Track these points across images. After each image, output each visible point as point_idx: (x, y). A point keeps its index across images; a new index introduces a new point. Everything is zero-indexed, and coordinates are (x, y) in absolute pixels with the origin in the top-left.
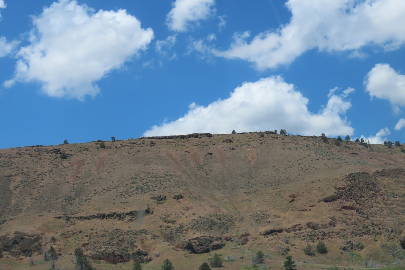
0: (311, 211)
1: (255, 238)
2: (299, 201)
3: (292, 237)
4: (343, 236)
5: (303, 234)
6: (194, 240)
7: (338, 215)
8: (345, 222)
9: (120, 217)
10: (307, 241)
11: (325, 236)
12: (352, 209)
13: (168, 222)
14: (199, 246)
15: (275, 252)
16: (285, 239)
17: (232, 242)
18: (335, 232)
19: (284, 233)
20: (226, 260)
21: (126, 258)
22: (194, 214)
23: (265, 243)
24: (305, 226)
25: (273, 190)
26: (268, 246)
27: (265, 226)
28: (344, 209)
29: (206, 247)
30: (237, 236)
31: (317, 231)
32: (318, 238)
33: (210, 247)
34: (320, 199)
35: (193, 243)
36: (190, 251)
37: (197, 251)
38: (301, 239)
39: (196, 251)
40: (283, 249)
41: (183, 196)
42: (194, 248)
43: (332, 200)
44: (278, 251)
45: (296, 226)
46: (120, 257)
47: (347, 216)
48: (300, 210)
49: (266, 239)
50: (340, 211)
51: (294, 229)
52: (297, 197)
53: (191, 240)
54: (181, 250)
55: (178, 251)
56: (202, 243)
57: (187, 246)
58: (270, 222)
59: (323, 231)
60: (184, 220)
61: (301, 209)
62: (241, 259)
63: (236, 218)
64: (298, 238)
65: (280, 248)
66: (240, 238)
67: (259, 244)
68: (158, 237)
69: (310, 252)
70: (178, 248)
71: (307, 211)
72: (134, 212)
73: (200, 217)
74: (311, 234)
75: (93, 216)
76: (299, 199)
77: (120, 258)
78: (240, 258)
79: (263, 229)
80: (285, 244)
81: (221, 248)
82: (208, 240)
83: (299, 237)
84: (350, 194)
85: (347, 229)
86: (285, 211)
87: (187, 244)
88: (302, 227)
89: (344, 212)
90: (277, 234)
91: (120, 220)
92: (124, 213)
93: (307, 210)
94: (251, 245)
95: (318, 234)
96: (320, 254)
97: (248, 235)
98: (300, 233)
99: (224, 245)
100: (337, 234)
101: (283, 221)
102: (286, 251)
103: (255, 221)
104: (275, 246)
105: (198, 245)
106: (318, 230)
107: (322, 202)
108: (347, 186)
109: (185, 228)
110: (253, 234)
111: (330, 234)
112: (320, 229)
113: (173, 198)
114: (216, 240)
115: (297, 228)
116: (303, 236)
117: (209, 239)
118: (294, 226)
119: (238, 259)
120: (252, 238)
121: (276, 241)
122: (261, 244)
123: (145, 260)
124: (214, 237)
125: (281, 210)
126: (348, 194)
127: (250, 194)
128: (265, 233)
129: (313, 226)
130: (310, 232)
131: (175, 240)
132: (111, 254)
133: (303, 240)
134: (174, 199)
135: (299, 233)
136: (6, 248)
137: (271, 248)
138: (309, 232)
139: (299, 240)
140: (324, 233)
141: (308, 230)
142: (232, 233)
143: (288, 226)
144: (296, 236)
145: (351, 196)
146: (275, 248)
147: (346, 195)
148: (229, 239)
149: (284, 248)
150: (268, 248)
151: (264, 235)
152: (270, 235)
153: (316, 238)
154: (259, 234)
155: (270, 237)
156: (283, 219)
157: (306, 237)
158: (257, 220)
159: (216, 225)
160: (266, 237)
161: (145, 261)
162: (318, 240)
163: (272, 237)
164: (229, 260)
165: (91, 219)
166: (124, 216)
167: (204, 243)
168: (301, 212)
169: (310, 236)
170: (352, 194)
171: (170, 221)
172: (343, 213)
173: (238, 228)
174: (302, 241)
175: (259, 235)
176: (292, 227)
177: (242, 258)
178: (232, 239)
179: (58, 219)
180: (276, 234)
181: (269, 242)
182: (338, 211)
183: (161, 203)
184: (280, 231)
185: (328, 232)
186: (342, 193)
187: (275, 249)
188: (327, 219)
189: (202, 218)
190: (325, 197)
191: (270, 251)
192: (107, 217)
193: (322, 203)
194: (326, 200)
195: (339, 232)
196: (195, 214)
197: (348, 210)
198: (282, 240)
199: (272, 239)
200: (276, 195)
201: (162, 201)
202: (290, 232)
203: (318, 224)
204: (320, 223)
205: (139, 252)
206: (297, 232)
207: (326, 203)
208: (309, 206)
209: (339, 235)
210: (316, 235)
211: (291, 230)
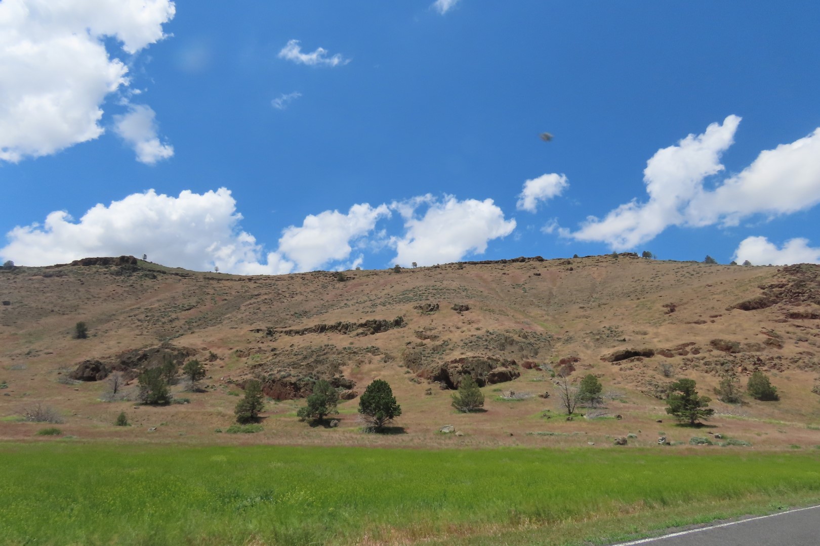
0: (714, 323)
1: (590, 365)
2: (685, 311)
3: (678, 365)
4: (812, 365)
5: (705, 360)
6: (455, 363)
7: (781, 329)
8: (805, 339)
9: (347, 329)
10: (717, 374)
11: (761, 365)
12: (814, 317)
13: (425, 338)
14: (462, 374)
15: (636, 391)
16: (661, 368)
17: (539, 372)
18: (787, 359)
19: (658, 358)
20: (504, 400)
21: (306, 390)
22: (478, 329)
23: (613, 375)
24: (706, 346)
25: (631, 301)
26: (620, 379)
27: (615, 346)
28: (794, 318)
29: (477, 376)
30: (552, 363)
31: (739, 355)
32: (746, 369)
33: (485, 378)
34: (732, 306)
35: (452, 368)
36: (444, 384)
37: (457, 384)
38: (702, 370)
39: (455, 384)
40: (658, 387)
41: (470, 307)
42: (451, 377)
43: (759, 306)
44: (644, 389)
45: (686, 346)
46: (293, 388)
47: (805, 330)
48: (690, 323)
49: (615, 368)
50: (785, 321)
51: (681, 350)
52: (679, 305)
53: (450, 364)
54: (426, 381)
55: (419, 383)
56: (468, 369)
57: (438, 374)
58: (624, 340)
59: (755, 355)
60: (456, 336)
61: (691, 321)
62: (543, 399)
63: (559, 339)
64: (694, 368)
65: (651, 384)
66: (559, 365)
67: (598, 375)
68: (393, 358)
69: (731, 394)
70: (422, 378)
71: (706, 324)
72: (372, 321)
73: (488, 332)
74: (725, 361)
75: (309, 328)
76: (685, 309)
77: (293, 390)
78: (542, 396)
79: (608, 352)
80: (663, 378)
81: (510, 380)
82: (484, 363)
83: (697, 366)
84: (800, 293)
85: (815, 353)
86: (657, 324)
87: (440, 371)
88: (701, 348)
89: (797, 324)
90: (642, 359)
91: (345, 333)
92: (355, 324)
93: (705, 322)
94: (579, 377)
95: (742, 361)
96: (759, 401)
97: (576, 360)
98: (697, 359)
99: (518, 375)
100: (791, 363)
101: (654, 338)
102: (666, 391)
103: (595, 341)
104: (636, 379)
105: (460, 373)
106: (741, 354)
107: (735, 309)
108: (789, 282)
109: (450, 346)
110: (585, 358)
111: (774, 362)
112: (744, 351)
113: (452, 308)
114: (503, 365)
115: (688, 349)
116: (705, 364)
117: (486, 362)
118: (679, 346)
119: (535, 397)
120: (584, 365)
121: (639, 371)
122: (603, 375)
123: (342, 397)
124: (499, 360)
125: (649, 325)
126: (796, 293)
127: (591, 309)
128: (613, 358)
129: (727, 346)
130: (722, 357)
131: (422, 364)
132: (278, 381)
133: (707, 372)
134: (452, 311)
135: (694, 357)
136: (123, 366)
137: (628, 383)
138: (719, 356)
139: (695, 371)
140: (759, 360)
141: (716, 352)
142: (545, 359)
143: (666, 346)
144: (688, 363)
145: (803, 296)
146: (636, 384)
147: (791, 296)
148: (532, 365)
149: (660, 384)
150: (619, 383)
151: (611, 360)
152: (624, 361)
153: (740, 369)
154: (601, 359)
155: (625, 364)
156: (654, 336)
157: (713, 365)
158: (598, 339)
159: (514, 344)
160: (616, 364)
161: (340, 398)
162: (746, 372)
163: (630, 365)
164: (511, 400)
165: (306, 334)
166: (354, 328)
167: (473, 370)
168: (694, 325)
169: (722, 364)
170: (804, 293)
171: (429, 337)
172: (794, 325)
173: (558, 351)
174: (706, 374)
175: (601, 361)
176: (676, 347)
177: (546, 396)
178: (541, 367)
179: (255, 332)
180: (638, 360)
181: (622, 372)
182: (780, 322)
183: (429, 314)
184: (649, 354)
185: (768, 357)
186: (781, 294)
187: (637, 386)
188: (757, 335)
189: (490, 333)
190: (741, 301)
191: (624, 389)
192: (327, 330)
193: (736, 312)
194: (746, 307)
195: (798, 357)
196: (481, 329)
197: (804, 320)
198: (654, 370)
199: (629, 367)
200: (637, 307)
201: (432, 313)
202: (671, 356)
203: (739, 343)
204: (743, 342)
205: (337, 381)
206: (690, 356)
207: (747, 312)
208: (709, 315)
209: (800, 363)
210: (737, 364)
211: (673, 352)
